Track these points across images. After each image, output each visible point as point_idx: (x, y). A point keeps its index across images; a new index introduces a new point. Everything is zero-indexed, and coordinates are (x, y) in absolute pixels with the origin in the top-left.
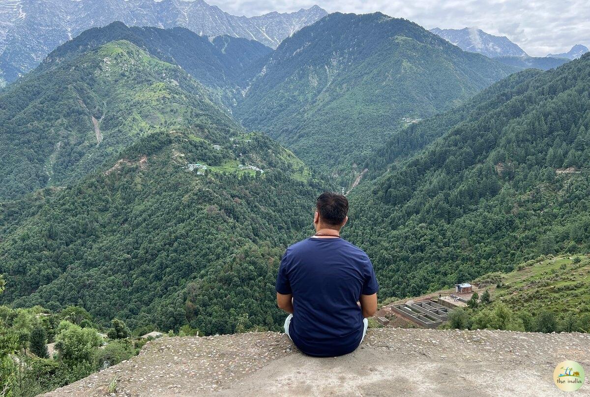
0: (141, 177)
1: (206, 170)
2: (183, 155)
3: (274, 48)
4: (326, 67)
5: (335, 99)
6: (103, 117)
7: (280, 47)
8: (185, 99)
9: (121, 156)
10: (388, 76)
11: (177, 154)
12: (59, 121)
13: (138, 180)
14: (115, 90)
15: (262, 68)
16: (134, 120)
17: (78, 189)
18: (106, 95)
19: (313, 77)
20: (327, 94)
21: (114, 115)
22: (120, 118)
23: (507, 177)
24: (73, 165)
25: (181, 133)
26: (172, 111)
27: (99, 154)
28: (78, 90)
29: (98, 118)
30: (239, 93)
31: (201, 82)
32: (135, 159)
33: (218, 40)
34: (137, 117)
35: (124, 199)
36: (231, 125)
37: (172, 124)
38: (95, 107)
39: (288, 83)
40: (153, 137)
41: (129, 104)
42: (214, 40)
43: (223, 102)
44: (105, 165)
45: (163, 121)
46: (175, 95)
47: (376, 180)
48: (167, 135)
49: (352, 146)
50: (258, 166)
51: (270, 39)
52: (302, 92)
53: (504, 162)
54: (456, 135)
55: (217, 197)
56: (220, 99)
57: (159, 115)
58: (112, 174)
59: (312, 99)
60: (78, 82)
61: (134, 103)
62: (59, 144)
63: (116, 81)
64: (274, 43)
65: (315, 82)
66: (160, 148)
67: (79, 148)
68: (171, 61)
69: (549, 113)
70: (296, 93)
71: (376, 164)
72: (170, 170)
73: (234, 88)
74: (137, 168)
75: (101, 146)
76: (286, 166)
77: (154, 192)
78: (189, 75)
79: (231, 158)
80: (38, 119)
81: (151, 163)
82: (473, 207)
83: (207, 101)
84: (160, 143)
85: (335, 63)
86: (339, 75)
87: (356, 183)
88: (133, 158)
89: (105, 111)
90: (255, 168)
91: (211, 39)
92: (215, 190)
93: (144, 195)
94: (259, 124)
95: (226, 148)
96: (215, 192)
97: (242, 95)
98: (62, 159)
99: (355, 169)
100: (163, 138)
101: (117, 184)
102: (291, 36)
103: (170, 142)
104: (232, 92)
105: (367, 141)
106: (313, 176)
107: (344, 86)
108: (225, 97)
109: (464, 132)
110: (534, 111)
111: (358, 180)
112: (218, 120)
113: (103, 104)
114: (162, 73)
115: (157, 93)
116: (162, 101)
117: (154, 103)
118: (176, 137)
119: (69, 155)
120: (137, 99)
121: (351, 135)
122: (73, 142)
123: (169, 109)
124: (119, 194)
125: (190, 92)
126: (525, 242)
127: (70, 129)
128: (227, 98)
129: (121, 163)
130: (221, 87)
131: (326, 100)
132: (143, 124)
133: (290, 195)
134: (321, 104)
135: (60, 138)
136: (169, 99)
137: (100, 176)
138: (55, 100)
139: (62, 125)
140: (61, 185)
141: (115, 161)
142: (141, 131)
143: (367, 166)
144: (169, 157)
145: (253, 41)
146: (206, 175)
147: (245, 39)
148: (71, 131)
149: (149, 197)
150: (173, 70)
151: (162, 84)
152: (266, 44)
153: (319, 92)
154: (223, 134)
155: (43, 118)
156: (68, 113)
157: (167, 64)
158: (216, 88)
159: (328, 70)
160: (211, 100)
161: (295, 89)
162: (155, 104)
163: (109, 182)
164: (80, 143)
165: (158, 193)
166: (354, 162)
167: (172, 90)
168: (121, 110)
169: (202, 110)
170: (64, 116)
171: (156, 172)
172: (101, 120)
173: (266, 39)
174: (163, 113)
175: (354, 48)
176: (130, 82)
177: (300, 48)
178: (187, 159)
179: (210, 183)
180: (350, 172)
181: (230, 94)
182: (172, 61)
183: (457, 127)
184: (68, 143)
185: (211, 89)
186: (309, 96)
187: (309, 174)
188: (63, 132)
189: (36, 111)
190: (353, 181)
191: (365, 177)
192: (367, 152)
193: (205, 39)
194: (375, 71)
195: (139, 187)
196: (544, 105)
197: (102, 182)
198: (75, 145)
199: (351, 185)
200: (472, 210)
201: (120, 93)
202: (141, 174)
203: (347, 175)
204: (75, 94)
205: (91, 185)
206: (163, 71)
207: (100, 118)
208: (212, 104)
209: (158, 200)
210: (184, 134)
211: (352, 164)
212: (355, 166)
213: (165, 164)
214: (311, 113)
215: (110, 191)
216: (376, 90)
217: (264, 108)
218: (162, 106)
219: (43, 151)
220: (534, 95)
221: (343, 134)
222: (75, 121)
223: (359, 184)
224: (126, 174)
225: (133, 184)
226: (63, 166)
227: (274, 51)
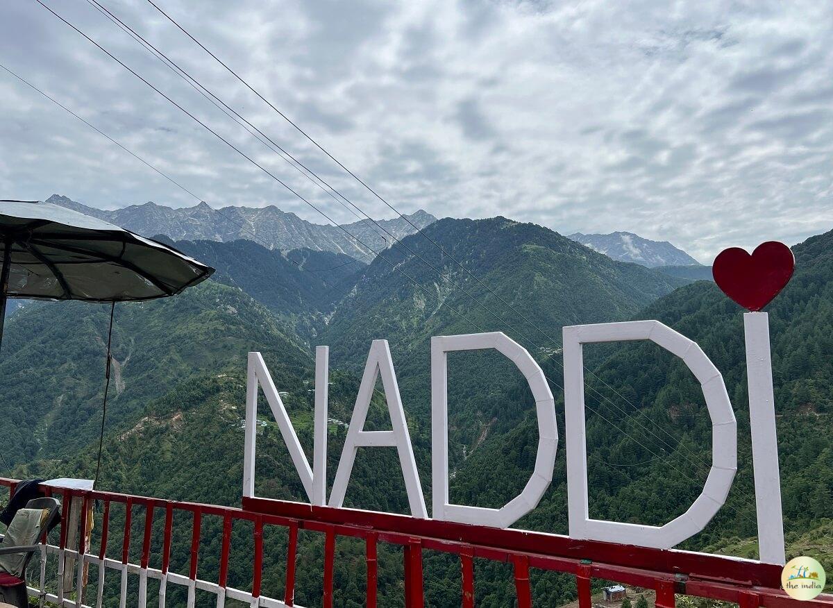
0: (172, 442)
1: (266, 427)
2: (234, 408)
3: (368, 263)
4: (436, 285)
5: (448, 324)
6: (128, 359)
7: (376, 262)
8: (244, 330)
9: (147, 413)
10: (516, 294)
11: (226, 406)
12: (66, 366)
13: (167, 446)
14: (149, 322)
15: (351, 288)
16: (171, 361)
17: (78, 462)
18: (135, 329)
19: (418, 298)
20: (438, 318)
21: (143, 356)
22: (152, 359)
23: (686, 425)
24: (77, 427)
25: (234, 377)
26: (225, 347)
27: (117, 410)
28: (97, 324)
29: (120, 360)
30: (321, 320)
31: (268, 308)
32: (166, 415)
33: (295, 255)
34: (176, 358)
35: (143, 474)
36: (306, 363)
37: (223, 364)
38: (118, 346)
39: (386, 306)
40: (194, 384)
41: (166, 339)
42: (289, 255)
43: (298, 334)
44: (122, 426)
45: (211, 360)
46: (231, 327)
47: (508, 434)
48: (214, 381)
49: (474, 387)
50: (341, 419)
51: (363, 251)
52: (405, 317)
53: (678, 404)
54: (610, 368)
55: (278, 467)
56: (294, 329)
57: (207, 353)
58: (131, 438)
59: (419, 324)
60: (98, 313)
61: (173, 338)
62: (61, 398)
63: (151, 310)
64: (369, 258)
65: (421, 304)
66: (203, 399)
67: (89, 403)
68: (228, 283)
69: (730, 338)
70: (397, 318)
71: (508, 410)
72: (215, 429)
73: (313, 313)
74: (167, 428)
75: (120, 399)
76: (382, 416)
77: (188, 463)
78: (252, 299)
79: (302, 409)
80: (35, 365)
81: (188, 420)
82: (643, 470)
83: (276, 332)
84: (203, 392)
85: (446, 279)
86: (452, 294)
87: (482, 438)
88: (163, 415)
89: (131, 350)
90: (337, 421)
91: (284, 253)
92: (278, 456)
93: (173, 468)
94: (346, 359)
95: (297, 395)
96: (276, 458)
97: (324, 323)
98: (62, 420)
99: (481, 418)
100: (208, 384)
101: (136, 452)
102: (390, 247)
103: (218, 390)
104: (311, 319)
105: (494, 378)
106: (420, 429)
107: (460, 307)
108: (301, 326)
109: (621, 365)
110: (710, 335)
111: (485, 434)
112: (289, 357)
113: (130, 341)
114: (215, 298)
115: (206, 324)
116: (213, 335)
117: (201, 338)
118: (226, 383)
119: (74, 413)
120: (177, 333)
121: (472, 371)
122: (81, 395)
123: (221, 345)
124: (137, 468)
125: (252, 322)
126: (720, 520)
127: (79, 376)
128: (304, 328)
129: (145, 422)
130: (296, 313)
131: (437, 326)
132: (183, 367)
133: (386, 459)
134: (430, 331)
135: (64, 389)
136: (222, 331)
137: (113, 441)
138: (63, 337)
139: (68, 371)
140: (55, 458)
141: (138, 419)
142: (180, 375)
143: (496, 414)
144: (213, 411)
145: (341, 255)
146: (265, 435)
147: (330, 253)
148: (79, 379)
149: (182, 470)
150: (230, 294)
151: (213, 312)
152: (357, 257)
153: (427, 316)
154: (294, 376)
155: (43, 363)
156: (79, 355)
157: (223, 286)
158: (289, 315)
159: (438, 289)
160: (282, 331)
161: (395, 313)
162: (203, 338)
163: (124, 451)
164: (91, 396)
165: (194, 464)
166: (479, 408)
167: (227, 320)
168: (154, 348)
169: (267, 344)
170: (74, 359)
171: (194, 433)
172: (124, 363)
173: (358, 252)
174: (213, 350)
175: (471, 261)
176: (169, 311)
177: (401, 261)
178: (240, 412)
179: (271, 446)
180: (473, 423)
181: (308, 322)
182: (229, 281)
183: (612, 357)
184: (74, 396)
185: (282, 317)
186: (415, 321)
187: (415, 427)
188: (69, 381)
189: (36, 353)
190: (478, 435)
191: (493, 430)
192: (495, 394)
193: (277, 252)
194: (500, 288)
195: (168, 456)
196: (722, 327)
197: (115, 451)
198: (83, 399)
199: (476, 442)
200: (641, 474)
201: (155, 326)
202: (172, 436)
203: (469, 426)
204: (92, 329)
205: (99, 456)
206: (217, 295)
207: (124, 359)
208: (282, 335)
209: (193, 474)
210: (238, 378)
211: (475, 412)
212: (479, 414)
213: (207, 421)
214: (416, 343)
215: (124, 464)
216: (502, 312)
217: (354, 338)
218: (212, 341)
219: (36, 409)
220: (708, 314)
221: (460, 370)
222: (88, 365)
223: (486, 439)
224: (151, 437)
225: (159, 453)
226: (63, 430)
227: (367, 266)
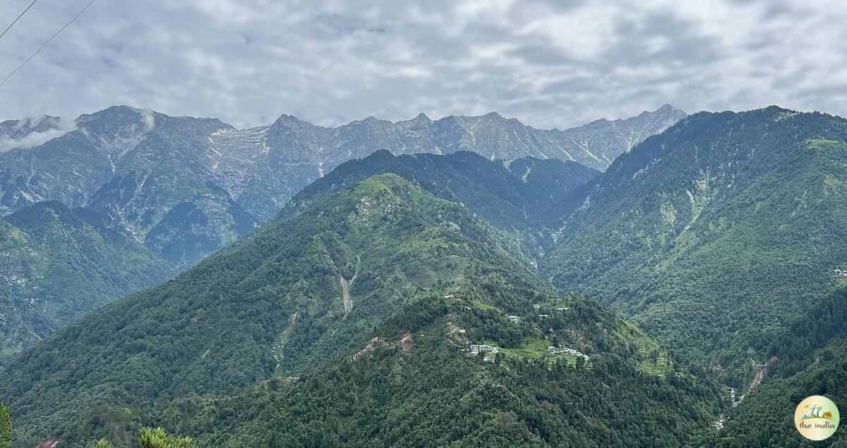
0: (401, 365)
1: (497, 355)
2: (463, 331)
3: (603, 170)
4: (689, 193)
5: (705, 241)
6: (355, 277)
7: (612, 168)
8: (467, 248)
9: (376, 333)
10: (799, 202)
11: (454, 329)
12: (299, 284)
13: (397, 368)
14: (374, 240)
15: (583, 199)
16: (396, 280)
17: (314, 381)
18: (361, 247)
19: (666, 209)
20: (693, 234)
21: (369, 274)
22: (378, 278)
24: (310, 345)
25: (461, 298)
26: (449, 266)
27: (346, 329)
28: (325, 242)
29: (347, 279)
30: (548, 236)
31: (491, 224)
32: (394, 337)
33: (519, 165)
34: (400, 277)
35: (375, 397)
36: (535, 285)
37: (448, 285)
38: (345, 264)
39: (626, 220)
40: (421, 305)
41: (391, 258)
42: (512, 166)
43: (524, 252)
44: (352, 346)
45: (436, 280)
46: (455, 244)
47: (794, 378)
48: (442, 301)
49: (744, 318)
50: (579, 350)
51: (595, 157)
52: (651, 233)
55: (514, 399)
56: (519, 247)
57: (432, 273)
58: (362, 359)
59: (668, 241)
60: (327, 231)
61: (397, 257)
62: (295, 315)
63: (375, 227)
64: (602, 162)
65: (670, 217)
66: (431, 321)
67: (320, 321)
68: (450, 198)
70: (640, 234)
71: (792, 348)
72: (444, 353)
73: (540, 230)
74: (396, 350)
75: (349, 318)
76: (628, 349)
77: (419, 388)
78: (475, 215)
79: (536, 336)
80: (272, 283)
81: (416, 343)
83: (500, 250)
84: (430, 314)
85: (703, 186)
86: (711, 204)
87: (756, 381)
88: (392, 336)
89: (358, 269)
90: (575, 351)
91: (507, 165)
92: (512, 387)
93: (404, 393)
94: (579, 282)
95: (528, 320)
96: (510, 389)
97: (552, 240)
98: (296, 338)
99: (753, 357)
100: (435, 305)
101: (368, 374)
102: (628, 150)
103: (446, 311)
104: (537, 236)
105: (771, 308)
106: (675, 367)
107: (721, 220)
108: (527, 244)
111: (760, 376)
112: (516, 278)
113: (357, 259)
114: (437, 214)
115: (429, 242)
116: (436, 253)
117: (425, 256)
118: (454, 304)
119: (306, 331)
120: (401, 251)
121: (740, 299)
122: (312, 313)
123: (444, 264)
124: (369, 390)
125: (476, 239)
127: (311, 294)
128: (529, 246)
129: (375, 343)
130: (521, 229)
131: (693, 243)
132: (408, 286)
133: (636, 399)
134: (683, 250)
135: (297, 308)
136: (445, 249)
137: (346, 361)
138: (295, 255)
139: (300, 289)
140: (292, 375)
141: (368, 340)
142: (405, 295)
143: (774, 352)
144: (442, 334)
145: (569, 162)
146: (497, 363)
147: (557, 160)
148: (311, 298)
149: (412, 395)
150: (453, 209)
151: (437, 229)
152: (589, 165)
153: (678, 232)
154: (523, 298)
155: (279, 281)
156: (310, 273)
157: (445, 202)
158: (513, 232)
159: (692, 198)
160: (506, 249)
161: (638, 228)
162: (427, 257)
163: (356, 372)
164: (322, 315)
165: (425, 390)
166: (750, 344)
167: (450, 237)
168: (379, 267)
169: (493, 263)
170: (305, 277)
171: (423, 356)
172: (351, 281)
173: (589, 158)
174: (436, 270)
175: (734, 163)
176: (393, 228)
177: (643, 167)
178: (469, 337)
179: (503, 375)
180: (743, 362)
181: (534, 239)
182: (451, 196)
184: (307, 314)
185: (506, 234)
186: (662, 239)
187: (668, 364)
188: (302, 299)
189: (271, 271)
190: (750, 378)
191: (772, 372)
192: (773, 328)
193: (499, 163)
194: (776, 196)
195: (398, 379)
197: (347, 371)
198: (315, 317)
199: (748, 385)
201: (380, 244)
202: (401, 359)
203: (737, 366)
204: (321, 247)
205: (333, 375)
206: (439, 211)
207: (352, 278)
208: (507, 254)
209: (425, 400)
210: (465, 299)
211: (745, 348)
212: (751, 351)
213: (436, 344)
214: (665, 264)
215: (357, 385)
216: (779, 225)
217: (588, 258)
218: (436, 260)
219: (273, 326)
221: (725, 297)
222: (318, 283)
223: (762, 383)
224: (381, 359)
225: (389, 375)
226: (297, 347)
227: (601, 175)
